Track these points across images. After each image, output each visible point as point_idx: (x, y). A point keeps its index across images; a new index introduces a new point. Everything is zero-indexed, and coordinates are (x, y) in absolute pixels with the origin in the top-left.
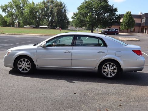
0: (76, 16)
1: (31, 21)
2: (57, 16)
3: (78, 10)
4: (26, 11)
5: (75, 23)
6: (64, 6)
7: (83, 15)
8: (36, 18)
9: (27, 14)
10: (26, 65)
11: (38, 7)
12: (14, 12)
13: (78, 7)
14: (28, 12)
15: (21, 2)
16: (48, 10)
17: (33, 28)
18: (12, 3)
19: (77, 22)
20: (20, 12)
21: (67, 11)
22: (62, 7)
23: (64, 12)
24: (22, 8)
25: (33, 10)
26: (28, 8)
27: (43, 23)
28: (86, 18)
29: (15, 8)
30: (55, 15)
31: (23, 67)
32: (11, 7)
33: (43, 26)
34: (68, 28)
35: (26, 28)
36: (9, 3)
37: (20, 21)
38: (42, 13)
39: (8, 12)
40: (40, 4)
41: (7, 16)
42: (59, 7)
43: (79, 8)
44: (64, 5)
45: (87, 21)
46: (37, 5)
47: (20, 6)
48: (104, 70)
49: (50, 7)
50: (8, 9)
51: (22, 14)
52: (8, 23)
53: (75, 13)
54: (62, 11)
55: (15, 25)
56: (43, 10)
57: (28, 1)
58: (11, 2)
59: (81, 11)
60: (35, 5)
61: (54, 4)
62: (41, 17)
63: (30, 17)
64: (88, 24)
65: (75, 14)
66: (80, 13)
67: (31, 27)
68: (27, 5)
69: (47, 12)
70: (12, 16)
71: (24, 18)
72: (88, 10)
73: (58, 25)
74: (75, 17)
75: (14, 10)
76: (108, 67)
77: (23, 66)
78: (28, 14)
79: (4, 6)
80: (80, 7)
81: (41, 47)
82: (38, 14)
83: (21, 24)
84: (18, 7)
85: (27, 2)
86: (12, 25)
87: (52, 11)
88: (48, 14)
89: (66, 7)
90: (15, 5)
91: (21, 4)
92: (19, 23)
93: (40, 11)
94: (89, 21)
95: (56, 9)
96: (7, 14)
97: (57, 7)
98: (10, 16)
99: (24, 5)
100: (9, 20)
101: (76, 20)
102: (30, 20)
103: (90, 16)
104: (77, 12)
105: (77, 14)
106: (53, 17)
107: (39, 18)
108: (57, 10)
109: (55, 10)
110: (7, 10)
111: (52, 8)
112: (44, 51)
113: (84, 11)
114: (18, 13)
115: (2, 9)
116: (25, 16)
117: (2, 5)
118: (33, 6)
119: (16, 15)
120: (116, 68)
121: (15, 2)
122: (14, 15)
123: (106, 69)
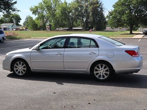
0: (112, 15)
1: (64, 22)
2: (93, 16)
3: (114, 7)
4: (58, 11)
5: (110, 23)
6: (101, 4)
7: (119, 13)
8: (69, 19)
9: (58, 15)
10: (22, 68)
11: (71, 7)
12: (45, 13)
13: (114, 4)
14: (60, 12)
15: (52, 2)
16: (82, 9)
17: (66, 30)
18: (43, 3)
19: (113, 21)
20: (52, 13)
21: (104, 10)
22: (98, 5)
23: (101, 10)
24: (53, 9)
25: (65, 11)
26: (60, 9)
27: (77, 24)
28: (123, 16)
29: (46, 10)
30: (90, 15)
31: (19, 70)
32: (41, 8)
33: (78, 27)
34: (105, 28)
35: (58, 30)
36: (39, 4)
37: (51, 24)
38: (75, 13)
39: (38, 14)
40: (73, 3)
41: (38, 19)
42: (95, 5)
43: (115, 6)
44: (100, 2)
45: (124, 20)
46: (70, 4)
47: (51, 7)
48: (97, 72)
49: (84, 6)
50: (39, 11)
51: (54, 15)
52: (38, 26)
53: (110, 11)
54: (98, 10)
55: (47, 28)
56: (76, 9)
57: (60, 1)
58: (41, 3)
59: (117, 9)
60: (68, 4)
61: (89, 3)
62: (75, 17)
63: (62, 19)
64: (126, 23)
65: (110, 13)
66: (117, 11)
67: (64, 30)
68: (58, 5)
69: (80, 11)
70: (43, 19)
71: (56, 20)
72: (125, 7)
73: (94, 26)
74: (110, 16)
75: (44, 11)
76: (101, 69)
77: (19, 68)
78: (60, 15)
79: (34, 7)
80: (116, 4)
81: (35, 50)
82: (71, 14)
83: (52, 27)
84: (49, 8)
85: (58, 2)
86: (43, 28)
87: (86, 10)
88: (82, 13)
89: (103, 4)
90: (46, 6)
91: (52, 4)
92: (50, 25)
93: (73, 11)
94: (126, 19)
95: (91, 7)
96: (37, 16)
97: (92, 6)
98: (41, 19)
99: (56, 5)
100: (40, 23)
101: (111, 20)
102: (62, 21)
103: (128, 13)
104: (113, 10)
105: (112, 12)
106: (88, 17)
107: (72, 18)
108: (93, 8)
109: (90, 9)
110: (38, 12)
111: (87, 7)
112: (37, 53)
113: (121, 9)
114: (49, 15)
115: (32, 11)
116: (57, 17)
117: (32, 7)
118: (65, 6)
119: (47, 17)
120: (108, 70)
121: (46, 2)
122: (45, 17)
123: (98, 71)
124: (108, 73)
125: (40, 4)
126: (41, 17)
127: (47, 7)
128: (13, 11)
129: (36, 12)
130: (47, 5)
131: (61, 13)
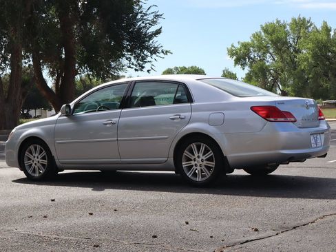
4: (305, 54)
9: (305, 63)
10: (39, 159)
12: (269, 61)
14: (310, 56)
15: (288, 28)
20: (289, 60)
24: (291, 49)
25: (325, 51)
26: (310, 46)
29: (271, 51)
32: (259, 48)
36: (254, 36)
37: (286, 89)
39: (251, 63)
41: (249, 77)
47: (286, 43)
48: (188, 164)
50: (252, 56)
51: (293, 65)
57: (311, 25)
58: (258, 34)
60: (332, 33)
68: (306, 38)
70: (265, 77)
71: (300, 78)
75: (268, 55)
77: (33, 161)
78: (309, 65)
79: (239, 46)
84: (280, 44)
85: (307, 28)
90: (272, 41)
91: (288, 35)
92: (283, 93)
96: (247, 70)
98: (257, 77)
99: (299, 37)
102: (316, 81)
110: (250, 58)
114: (280, 64)
115: (235, 57)
116: (303, 71)
117: (233, 46)
118: (325, 38)
119: (276, 71)
120: (212, 156)
121: (270, 30)
122: (269, 70)
123: (191, 160)
124: (212, 164)
125: (257, 36)
126: (257, 71)
127: (275, 43)
128: (152, 53)
129: (245, 60)
130: (274, 37)
131: (312, 57)
